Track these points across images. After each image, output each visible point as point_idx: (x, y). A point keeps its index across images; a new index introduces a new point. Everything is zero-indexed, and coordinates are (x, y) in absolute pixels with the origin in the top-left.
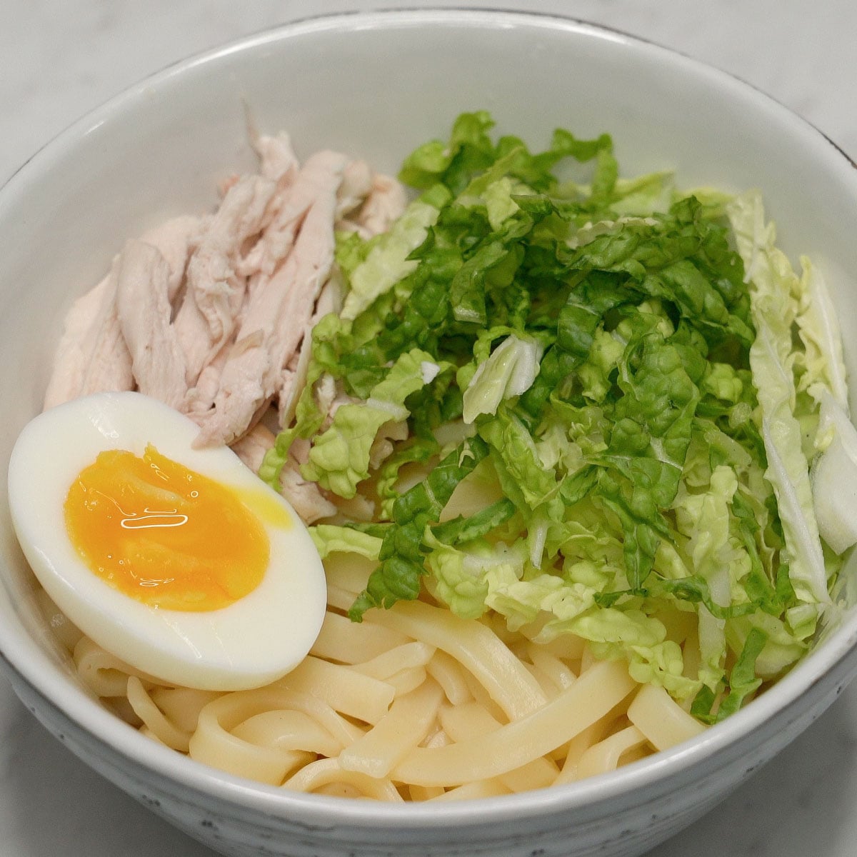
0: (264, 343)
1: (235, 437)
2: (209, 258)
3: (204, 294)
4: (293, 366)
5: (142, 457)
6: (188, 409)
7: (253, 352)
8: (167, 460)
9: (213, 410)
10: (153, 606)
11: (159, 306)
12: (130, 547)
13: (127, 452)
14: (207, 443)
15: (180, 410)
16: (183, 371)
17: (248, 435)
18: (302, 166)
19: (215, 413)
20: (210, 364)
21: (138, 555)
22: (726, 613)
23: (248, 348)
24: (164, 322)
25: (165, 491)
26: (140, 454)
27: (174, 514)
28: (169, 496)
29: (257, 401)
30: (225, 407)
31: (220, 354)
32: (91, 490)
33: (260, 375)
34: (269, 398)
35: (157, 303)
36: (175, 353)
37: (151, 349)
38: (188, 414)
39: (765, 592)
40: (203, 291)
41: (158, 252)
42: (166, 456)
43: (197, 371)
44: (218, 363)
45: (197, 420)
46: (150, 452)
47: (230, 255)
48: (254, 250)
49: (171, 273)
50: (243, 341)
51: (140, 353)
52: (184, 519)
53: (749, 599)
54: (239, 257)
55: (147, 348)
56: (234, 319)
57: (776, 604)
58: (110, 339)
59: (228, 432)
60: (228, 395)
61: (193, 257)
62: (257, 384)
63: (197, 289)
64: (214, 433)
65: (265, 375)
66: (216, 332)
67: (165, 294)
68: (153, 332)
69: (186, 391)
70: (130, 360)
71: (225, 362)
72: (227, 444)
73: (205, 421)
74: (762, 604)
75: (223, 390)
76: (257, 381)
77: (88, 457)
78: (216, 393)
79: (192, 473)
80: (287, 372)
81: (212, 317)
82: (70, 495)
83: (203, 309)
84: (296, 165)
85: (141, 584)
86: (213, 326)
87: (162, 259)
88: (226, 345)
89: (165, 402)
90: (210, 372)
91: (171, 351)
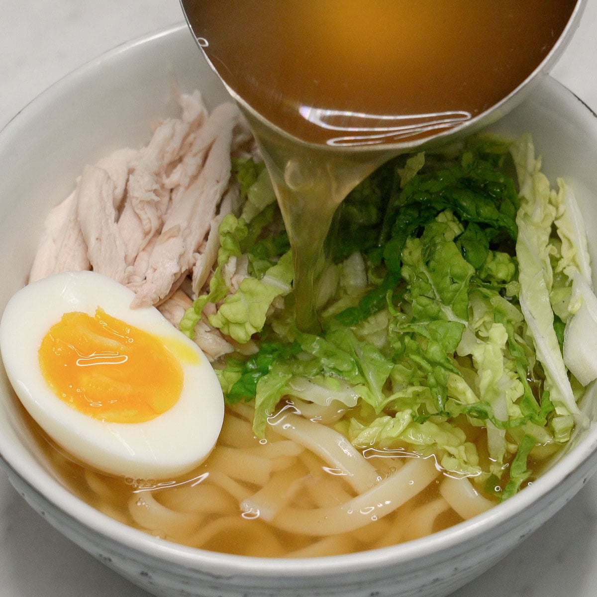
0: (180, 233)
1: (160, 300)
2: (142, 176)
3: (138, 201)
4: (201, 250)
5: (94, 317)
6: (128, 281)
7: (172, 240)
8: (111, 317)
9: (144, 281)
10: (101, 419)
11: (106, 210)
12: (85, 379)
13: (83, 313)
14: (140, 304)
15: (122, 283)
16: (123, 255)
17: (170, 298)
18: (210, 113)
19: (146, 283)
20: (144, 250)
21: (90, 385)
22: (505, 425)
23: (170, 237)
24: (110, 221)
25: (109, 340)
26: (92, 314)
27: (116, 356)
28: (112, 343)
29: (175, 274)
30: (152, 278)
31: (150, 242)
32: (58, 340)
33: (178, 255)
34: (185, 272)
35: (105, 209)
36: (118, 242)
37: (100, 240)
38: (127, 285)
39: (534, 409)
40: (137, 198)
41: (106, 173)
42: (111, 315)
43: (134, 255)
44: (149, 249)
45: (134, 289)
46: (99, 312)
47: (158, 174)
48: (175, 171)
49: (115, 188)
50: (166, 233)
51: (93, 242)
52: (125, 358)
53: (521, 415)
54: (164, 176)
55: (97, 239)
56: (160, 218)
57: (541, 418)
58: (74, 234)
59: (154, 296)
60: (155, 270)
61: (131, 176)
62: (175, 262)
63: (133, 197)
64: (144, 297)
65: (181, 256)
66: (147, 227)
67: (111, 202)
68: (101, 229)
69: (126, 268)
70: (86, 248)
71: (153, 248)
72: (153, 305)
73: (138, 289)
74: (531, 418)
75: (152, 267)
76: (175, 260)
77: (56, 317)
78: (147, 270)
79: (130, 327)
80: (197, 255)
81: (144, 217)
82: (43, 344)
83: (138, 211)
84: (206, 112)
85: (91, 405)
86: (144, 222)
87: (109, 178)
88: (154, 236)
89: (111, 277)
90: (143, 255)
91: (115, 242)
